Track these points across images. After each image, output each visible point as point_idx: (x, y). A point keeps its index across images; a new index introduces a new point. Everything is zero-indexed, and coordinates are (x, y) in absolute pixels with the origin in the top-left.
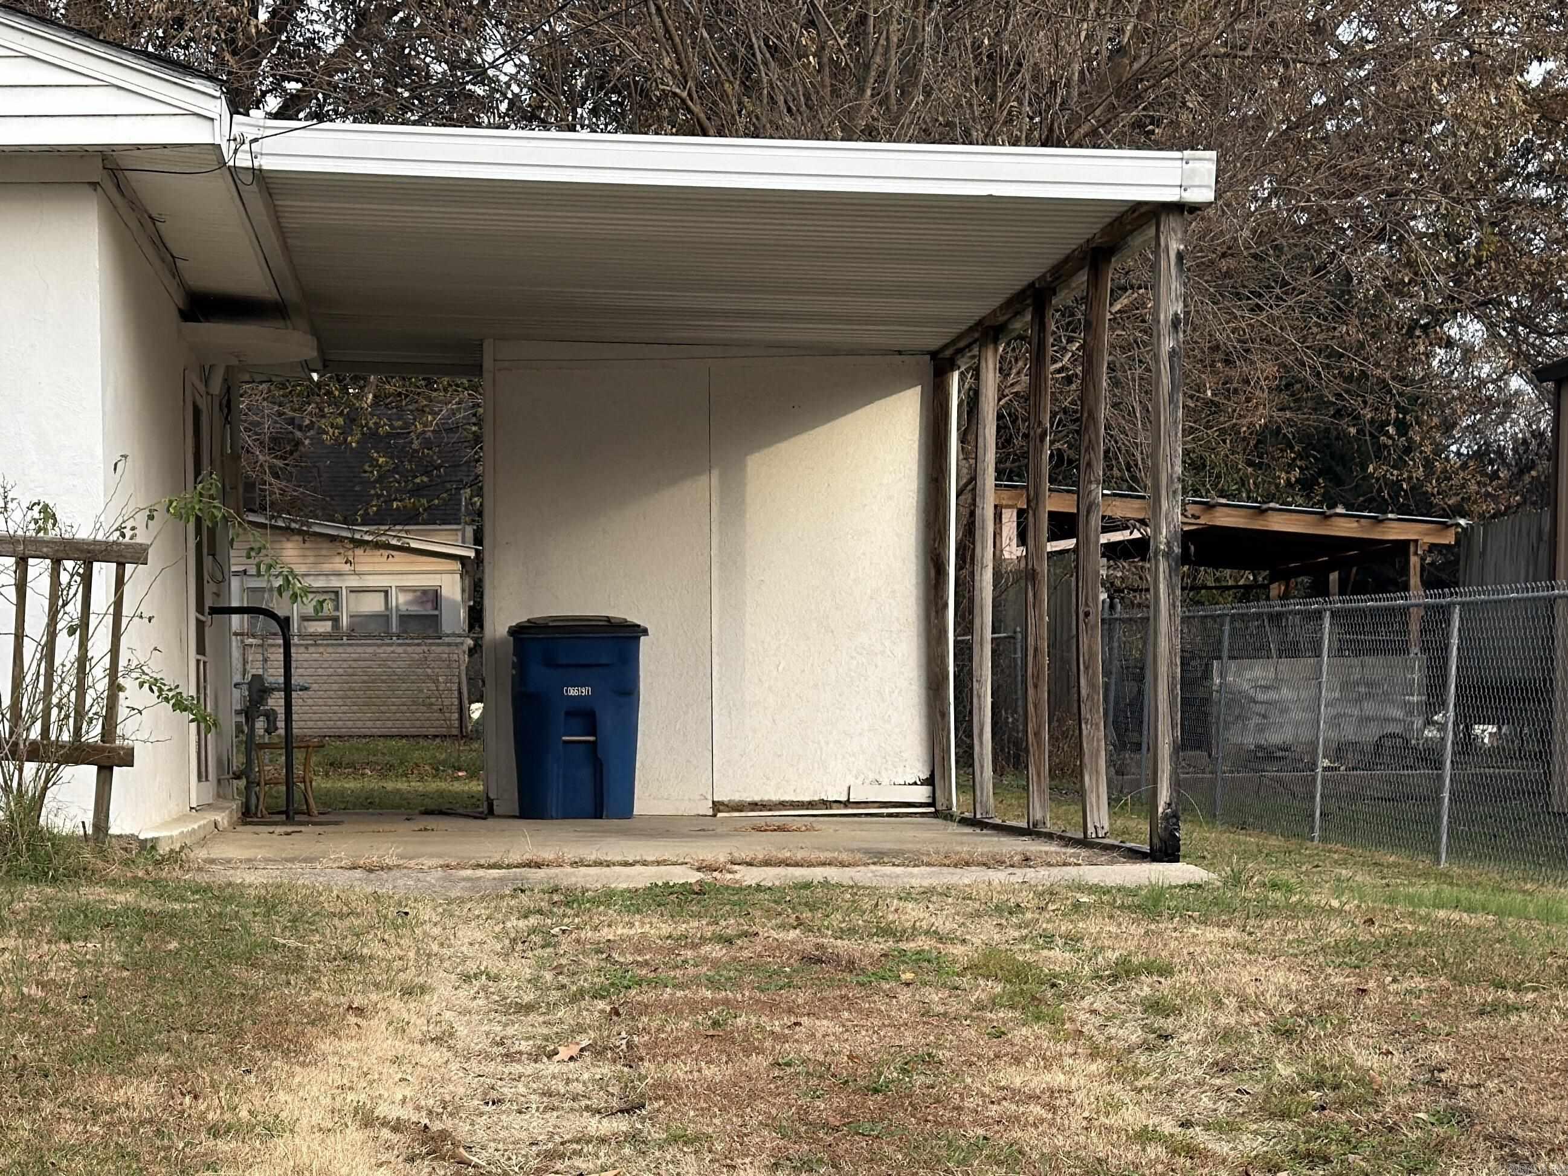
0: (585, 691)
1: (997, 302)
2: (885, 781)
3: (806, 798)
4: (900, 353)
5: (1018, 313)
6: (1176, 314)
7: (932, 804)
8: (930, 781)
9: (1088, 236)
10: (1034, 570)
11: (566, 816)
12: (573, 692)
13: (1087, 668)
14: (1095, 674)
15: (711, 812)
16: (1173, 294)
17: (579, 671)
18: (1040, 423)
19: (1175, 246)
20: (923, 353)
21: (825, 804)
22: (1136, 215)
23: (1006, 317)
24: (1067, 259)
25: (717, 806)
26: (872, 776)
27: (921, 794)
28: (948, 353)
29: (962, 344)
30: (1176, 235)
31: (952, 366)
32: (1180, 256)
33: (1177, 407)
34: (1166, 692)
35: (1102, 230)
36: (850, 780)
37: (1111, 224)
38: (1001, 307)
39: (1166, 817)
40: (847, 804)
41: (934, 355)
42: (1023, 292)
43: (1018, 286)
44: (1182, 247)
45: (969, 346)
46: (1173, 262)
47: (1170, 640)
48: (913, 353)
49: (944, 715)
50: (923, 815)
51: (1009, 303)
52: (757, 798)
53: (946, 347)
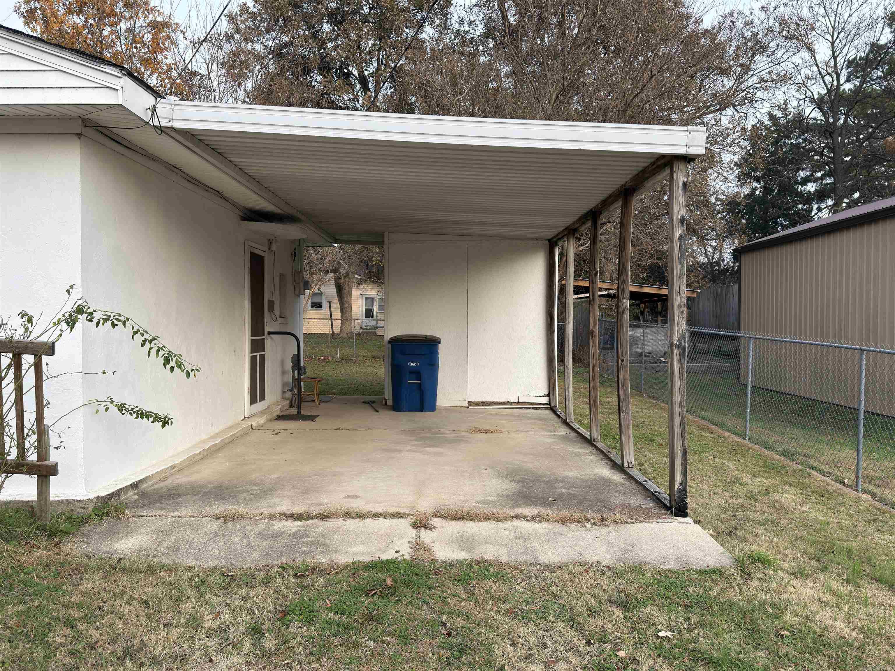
0: (416, 364)
1: (576, 218)
2: (532, 395)
3: (503, 401)
4: (537, 239)
5: (584, 223)
6: (683, 216)
7: (549, 404)
8: (548, 395)
9: (623, 183)
10: (592, 330)
11: (410, 410)
12: (412, 364)
13: (623, 386)
14: (627, 388)
15: (467, 405)
16: (681, 205)
17: (414, 357)
18: (595, 269)
19: (682, 179)
20: (545, 240)
21: (510, 403)
22: (655, 166)
23: (578, 225)
24: (610, 196)
25: (470, 403)
26: (527, 393)
27: (545, 400)
28: (555, 240)
29: (560, 236)
30: (682, 172)
31: (556, 244)
32: (685, 185)
33: (683, 266)
34: (679, 422)
35: (631, 179)
36: (519, 394)
37: (637, 175)
38: (576, 221)
39: (680, 491)
40: (518, 403)
41: (549, 240)
42: (588, 213)
43: (584, 211)
44: (686, 180)
45: (563, 237)
46: (681, 189)
47: (680, 393)
48: (541, 239)
49: (554, 371)
50: (546, 408)
51: (580, 219)
52: (484, 400)
53: (554, 237)
